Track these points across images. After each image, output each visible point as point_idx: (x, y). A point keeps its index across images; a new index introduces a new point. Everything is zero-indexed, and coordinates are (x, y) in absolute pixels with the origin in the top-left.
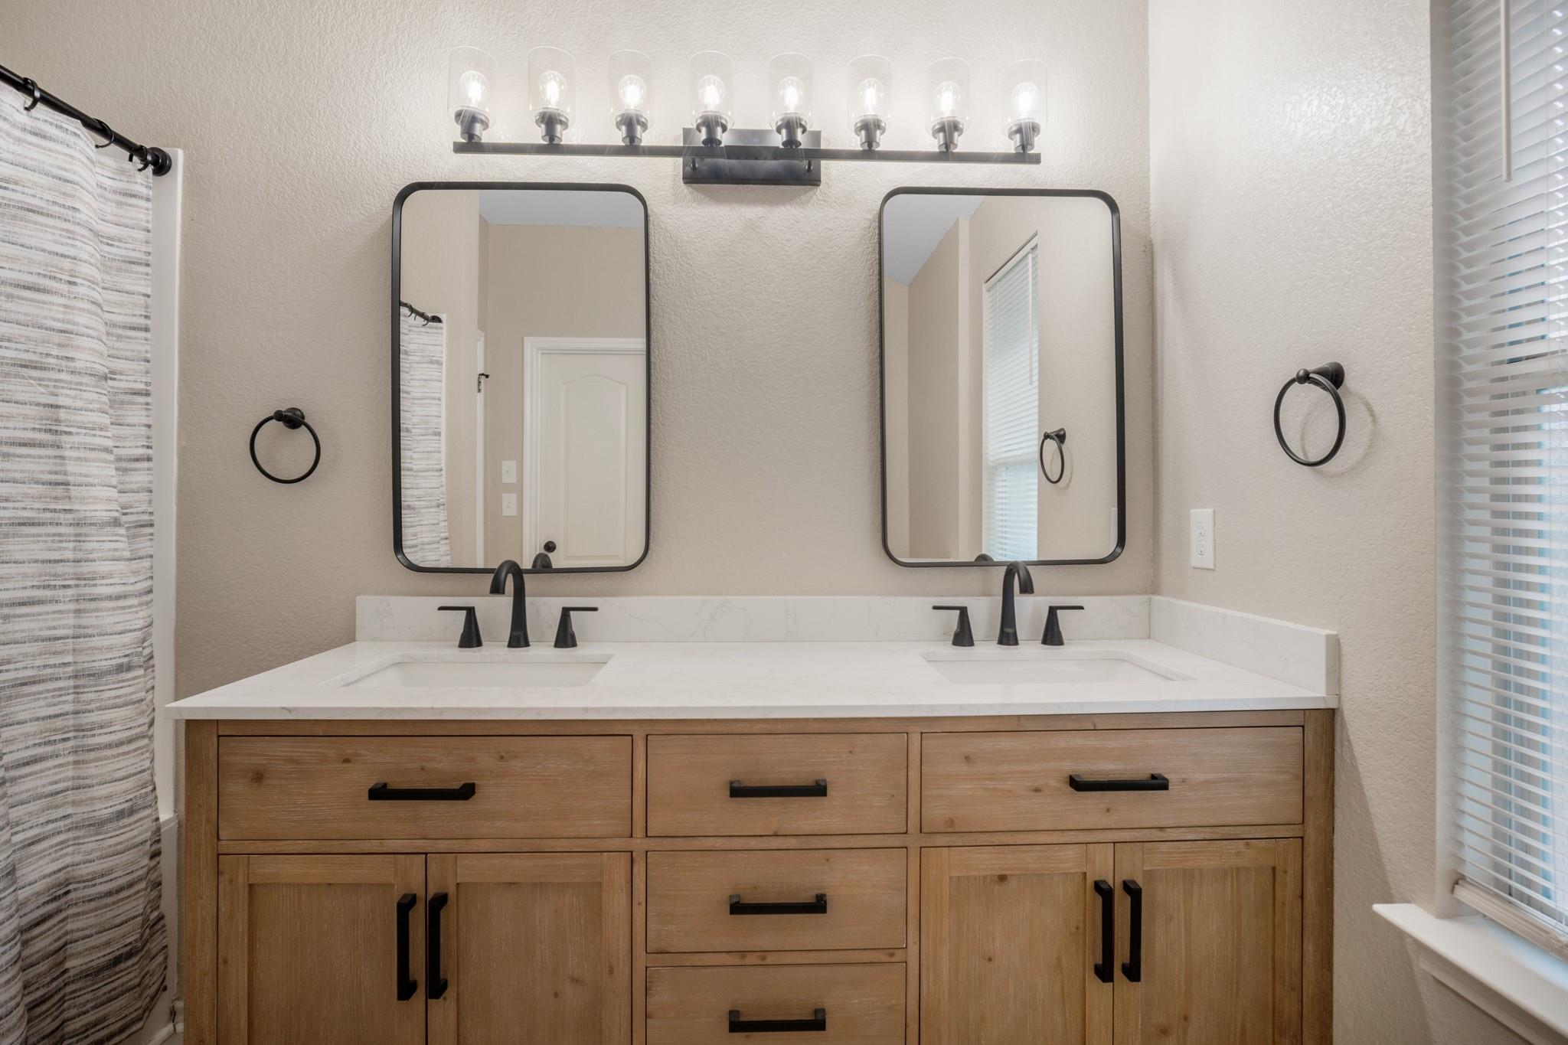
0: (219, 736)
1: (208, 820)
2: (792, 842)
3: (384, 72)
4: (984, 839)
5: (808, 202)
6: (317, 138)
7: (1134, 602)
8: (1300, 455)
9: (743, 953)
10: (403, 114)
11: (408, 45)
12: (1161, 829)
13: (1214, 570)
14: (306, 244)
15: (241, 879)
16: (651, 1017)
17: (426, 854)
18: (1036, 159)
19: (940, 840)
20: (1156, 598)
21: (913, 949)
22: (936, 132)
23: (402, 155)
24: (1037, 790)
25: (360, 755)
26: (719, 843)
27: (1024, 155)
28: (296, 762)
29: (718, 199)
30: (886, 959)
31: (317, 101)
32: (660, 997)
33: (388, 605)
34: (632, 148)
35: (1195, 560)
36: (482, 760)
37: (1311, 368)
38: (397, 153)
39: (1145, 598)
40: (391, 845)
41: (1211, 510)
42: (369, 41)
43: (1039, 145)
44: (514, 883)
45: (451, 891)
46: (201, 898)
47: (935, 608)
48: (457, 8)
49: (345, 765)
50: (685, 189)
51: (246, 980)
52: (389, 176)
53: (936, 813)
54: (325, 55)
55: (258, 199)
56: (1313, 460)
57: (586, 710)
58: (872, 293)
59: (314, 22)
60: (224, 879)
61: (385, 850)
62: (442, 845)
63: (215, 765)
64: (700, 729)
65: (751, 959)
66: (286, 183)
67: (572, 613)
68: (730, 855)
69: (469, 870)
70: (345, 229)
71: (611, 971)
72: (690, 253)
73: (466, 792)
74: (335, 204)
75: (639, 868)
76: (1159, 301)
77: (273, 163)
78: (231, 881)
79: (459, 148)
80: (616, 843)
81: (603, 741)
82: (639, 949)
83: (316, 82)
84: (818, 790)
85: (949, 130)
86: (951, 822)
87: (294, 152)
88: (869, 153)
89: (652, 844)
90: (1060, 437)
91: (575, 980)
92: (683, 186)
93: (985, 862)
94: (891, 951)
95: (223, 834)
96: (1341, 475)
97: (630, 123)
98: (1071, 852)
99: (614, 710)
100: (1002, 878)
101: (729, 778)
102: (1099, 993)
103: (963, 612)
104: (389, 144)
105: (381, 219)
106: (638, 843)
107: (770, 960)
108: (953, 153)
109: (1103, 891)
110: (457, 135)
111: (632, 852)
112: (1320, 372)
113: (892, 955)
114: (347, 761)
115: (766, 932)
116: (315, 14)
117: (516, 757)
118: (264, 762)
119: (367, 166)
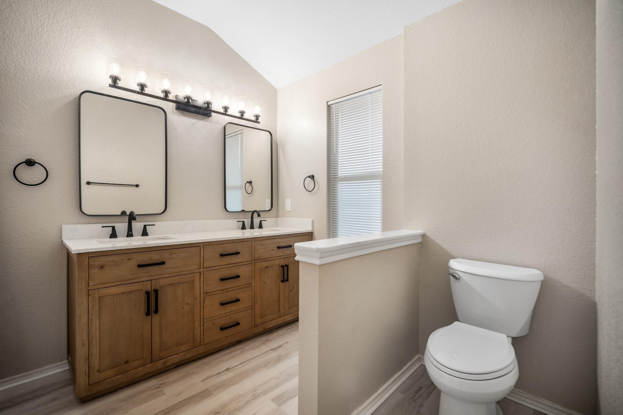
0: (89, 257)
1: (85, 281)
2: (232, 265)
3: (71, 48)
4: (265, 260)
5: (207, 121)
6: (40, 63)
7: (274, 219)
8: (307, 189)
9: (223, 290)
10: (79, 65)
11: (81, 42)
12: (290, 255)
13: (291, 211)
14: (36, 100)
15: (96, 296)
16: (205, 308)
17: (151, 280)
18: (259, 123)
19: (258, 261)
20: (278, 218)
21: (253, 283)
22: (239, 112)
23: (79, 79)
24: (273, 250)
25: (133, 258)
26: (218, 267)
27: (257, 121)
28: (114, 261)
29: (184, 115)
30: (249, 286)
31: (41, 50)
32: (207, 303)
33: (76, 227)
34: (166, 98)
35: (287, 209)
36: (165, 256)
37: (310, 175)
38: (77, 77)
39: (276, 218)
40: (142, 279)
41: (290, 200)
42: (64, 36)
43: (260, 120)
44: (173, 284)
45: (158, 288)
46: (83, 303)
47: (237, 221)
48: (101, 36)
49: (129, 261)
50: (176, 111)
51: (98, 323)
52: (74, 85)
53: (257, 256)
54: (44, 34)
55: (11, 78)
56: (309, 190)
57: (192, 241)
58: (222, 146)
59: (38, 20)
60: (90, 298)
61: (140, 281)
62: (156, 277)
63: (88, 265)
64: (214, 243)
65: (225, 291)
66: (25, 76)
67: (147, 226)
68: (221, 270)
69: (162, 282)
70: (54, 98)
71: (196, 299)
72: (177, 129)
73: (163, 263)
74: (49, 89)
75: (202, 276)
76: (279, 156)
77: (18, 67)
78: (93, 297)
79: (111, 86)
80: (197, 271)
81: (194, 248)
82: (202, 293)
83: (39, 43)
84: (238, 253)
85: (242, 113)
86: (259, 257)
87: (29, 65)
88: (225, 114)
89: (204, 270)
90: (250, 183)
91: (187, 304)
92: (175, 110)
93: (265, 264)
94: (249, 284)
95: (90, 284)
96: (314, 193)
97: (166, 93)
98: (278, 261)
99: (198, 240)
100: (267, 267)
101: (220, 253)
102: (282, 285)
103: (244, 222)
104: (74, 74)
105: (70, 98)
106: (201, 270)
107: (228, 290)
108: (243, 118)
109: (282, 266)
110: (110, 81)
111: (200, 272)
112: (311, 176)
113: (250, 285)
114: (129, 260)
115: (228, 284)
116: (39, 18)
117: (174, 254)
118: (104, 263)
119: (64, 79)
